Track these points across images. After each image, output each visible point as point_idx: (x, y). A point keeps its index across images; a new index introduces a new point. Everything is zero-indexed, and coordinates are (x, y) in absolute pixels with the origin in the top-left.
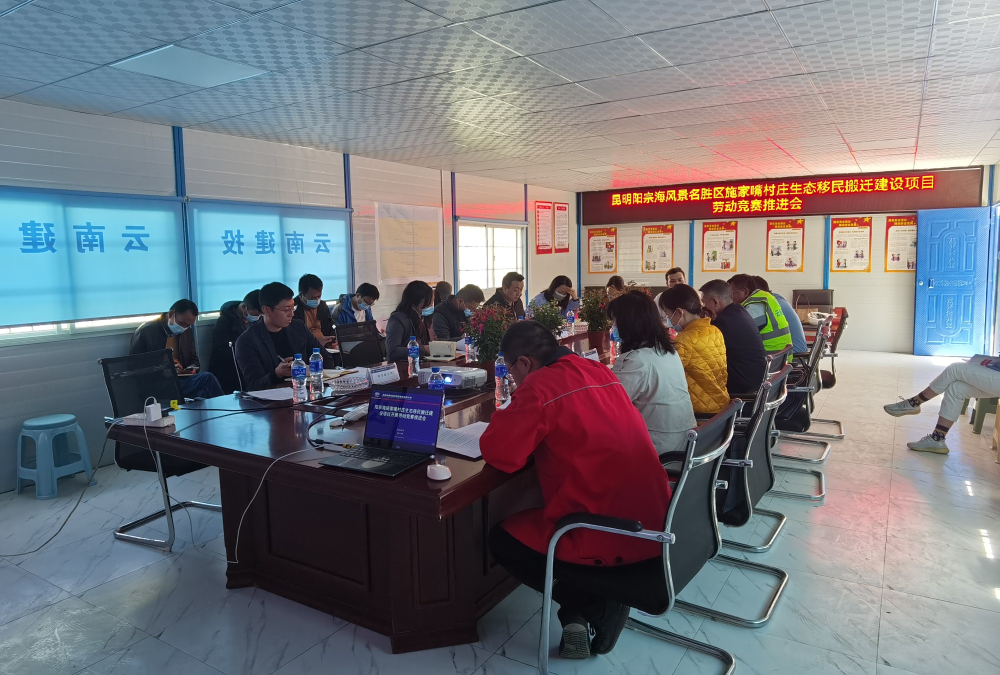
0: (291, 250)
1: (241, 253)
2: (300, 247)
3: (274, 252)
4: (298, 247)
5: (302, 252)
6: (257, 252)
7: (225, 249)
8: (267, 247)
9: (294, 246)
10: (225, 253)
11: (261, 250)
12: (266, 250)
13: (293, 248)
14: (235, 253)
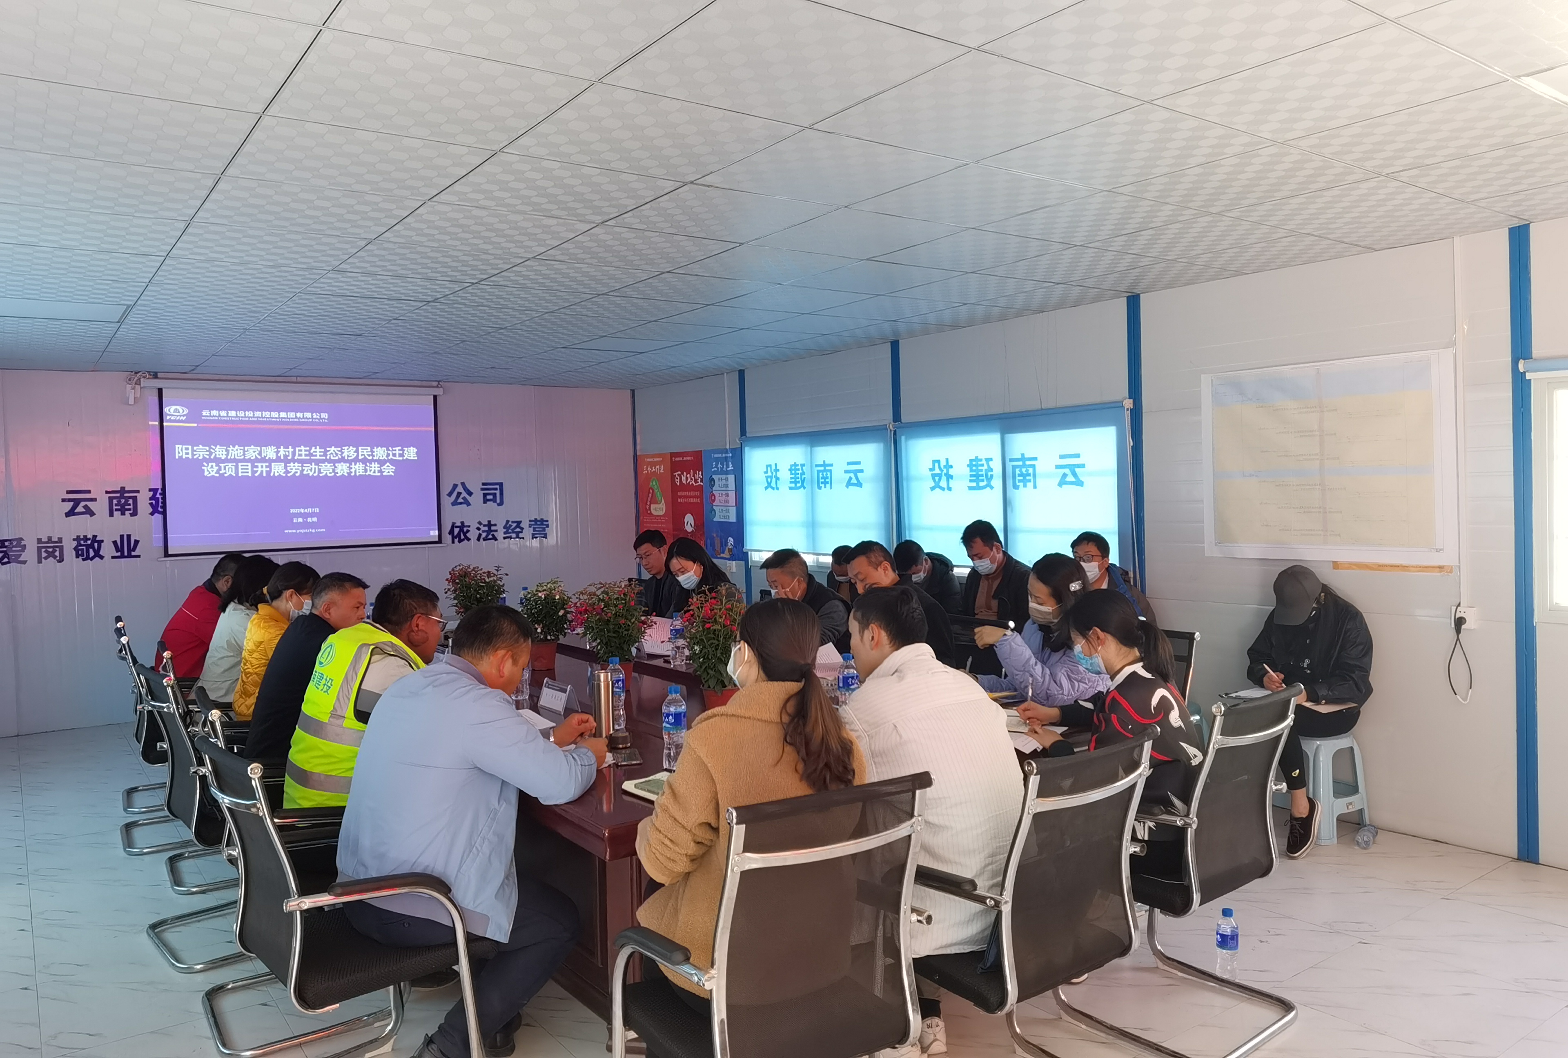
0: (1018, 484)
1: (950, 489)
2: (1031, 478)
3: (992, 488)
4: (1028, 478)
5: (1035, 487)
6: (971, 488)
7: (933, 484)
8: (983, 480)
9: (1021, 478)
10: (932, 489)
11: (974, 484)
12: (982, 484)
13: (1020, 481)
14: (943, 489)
